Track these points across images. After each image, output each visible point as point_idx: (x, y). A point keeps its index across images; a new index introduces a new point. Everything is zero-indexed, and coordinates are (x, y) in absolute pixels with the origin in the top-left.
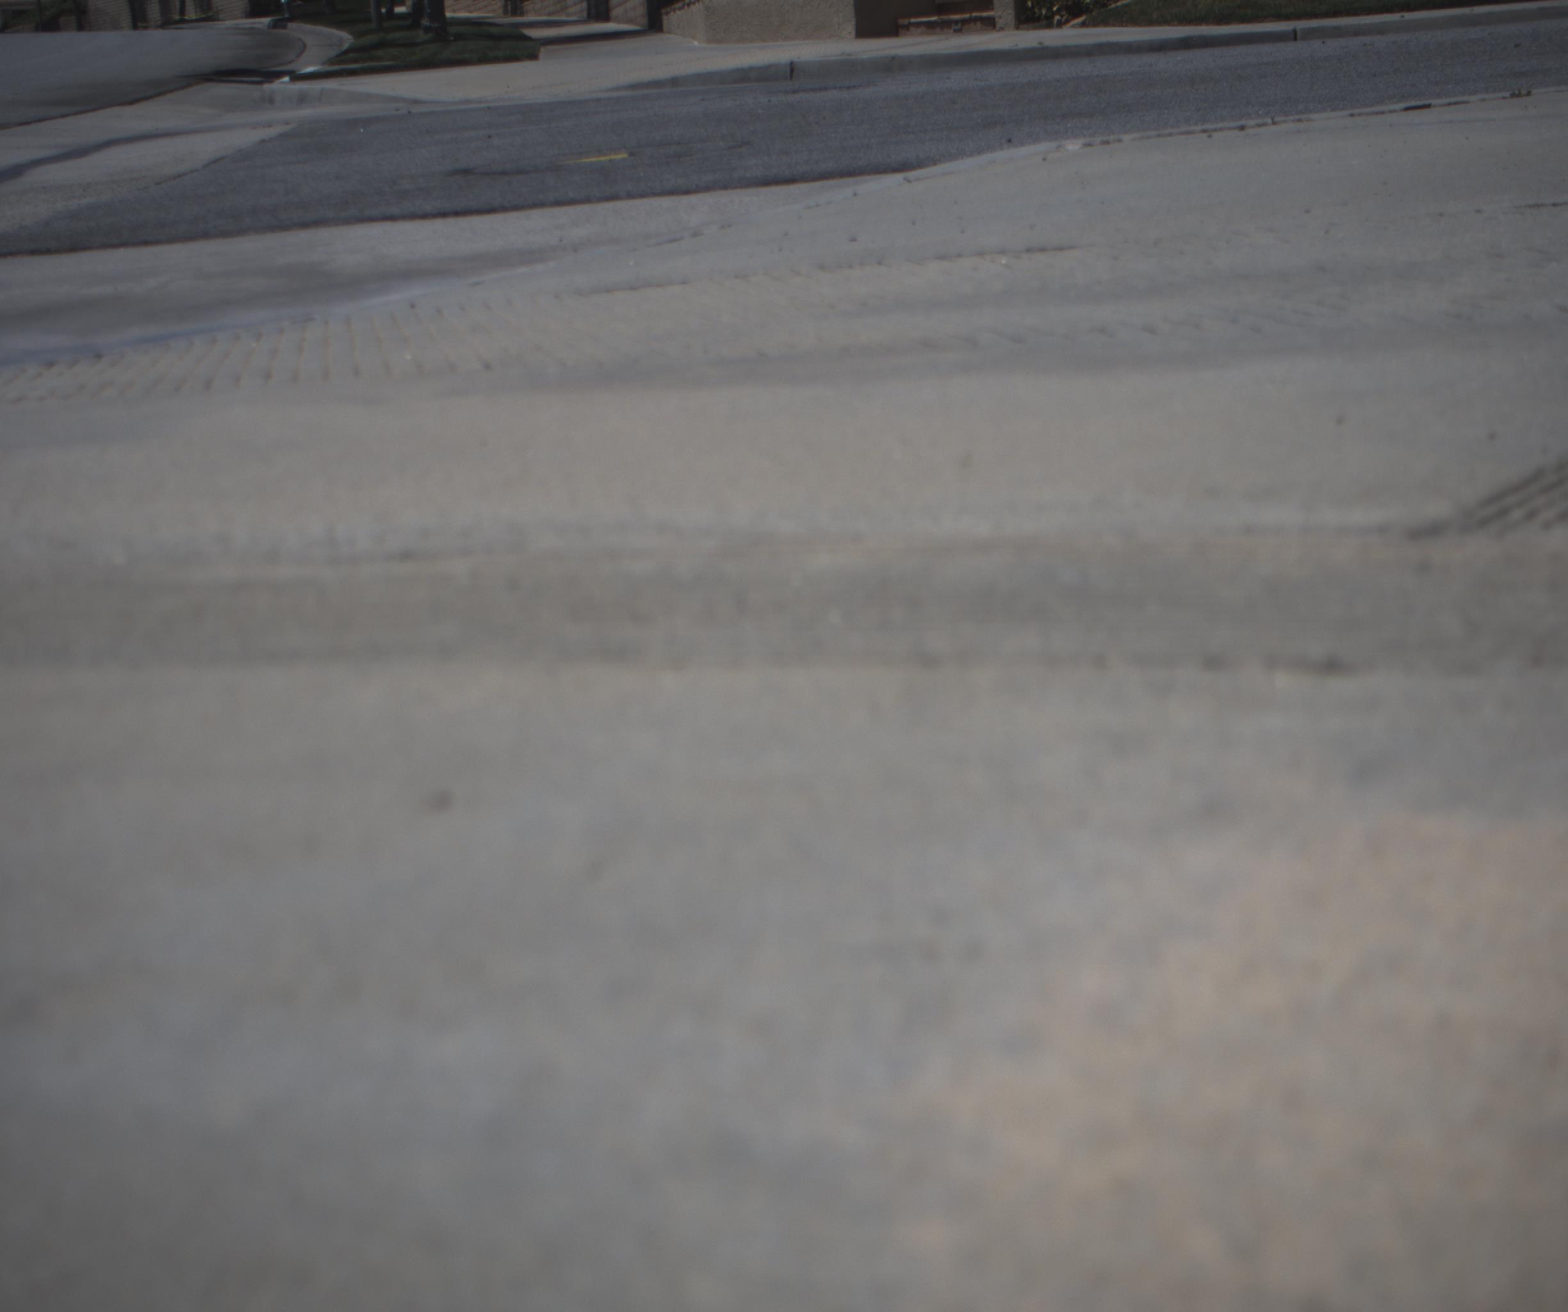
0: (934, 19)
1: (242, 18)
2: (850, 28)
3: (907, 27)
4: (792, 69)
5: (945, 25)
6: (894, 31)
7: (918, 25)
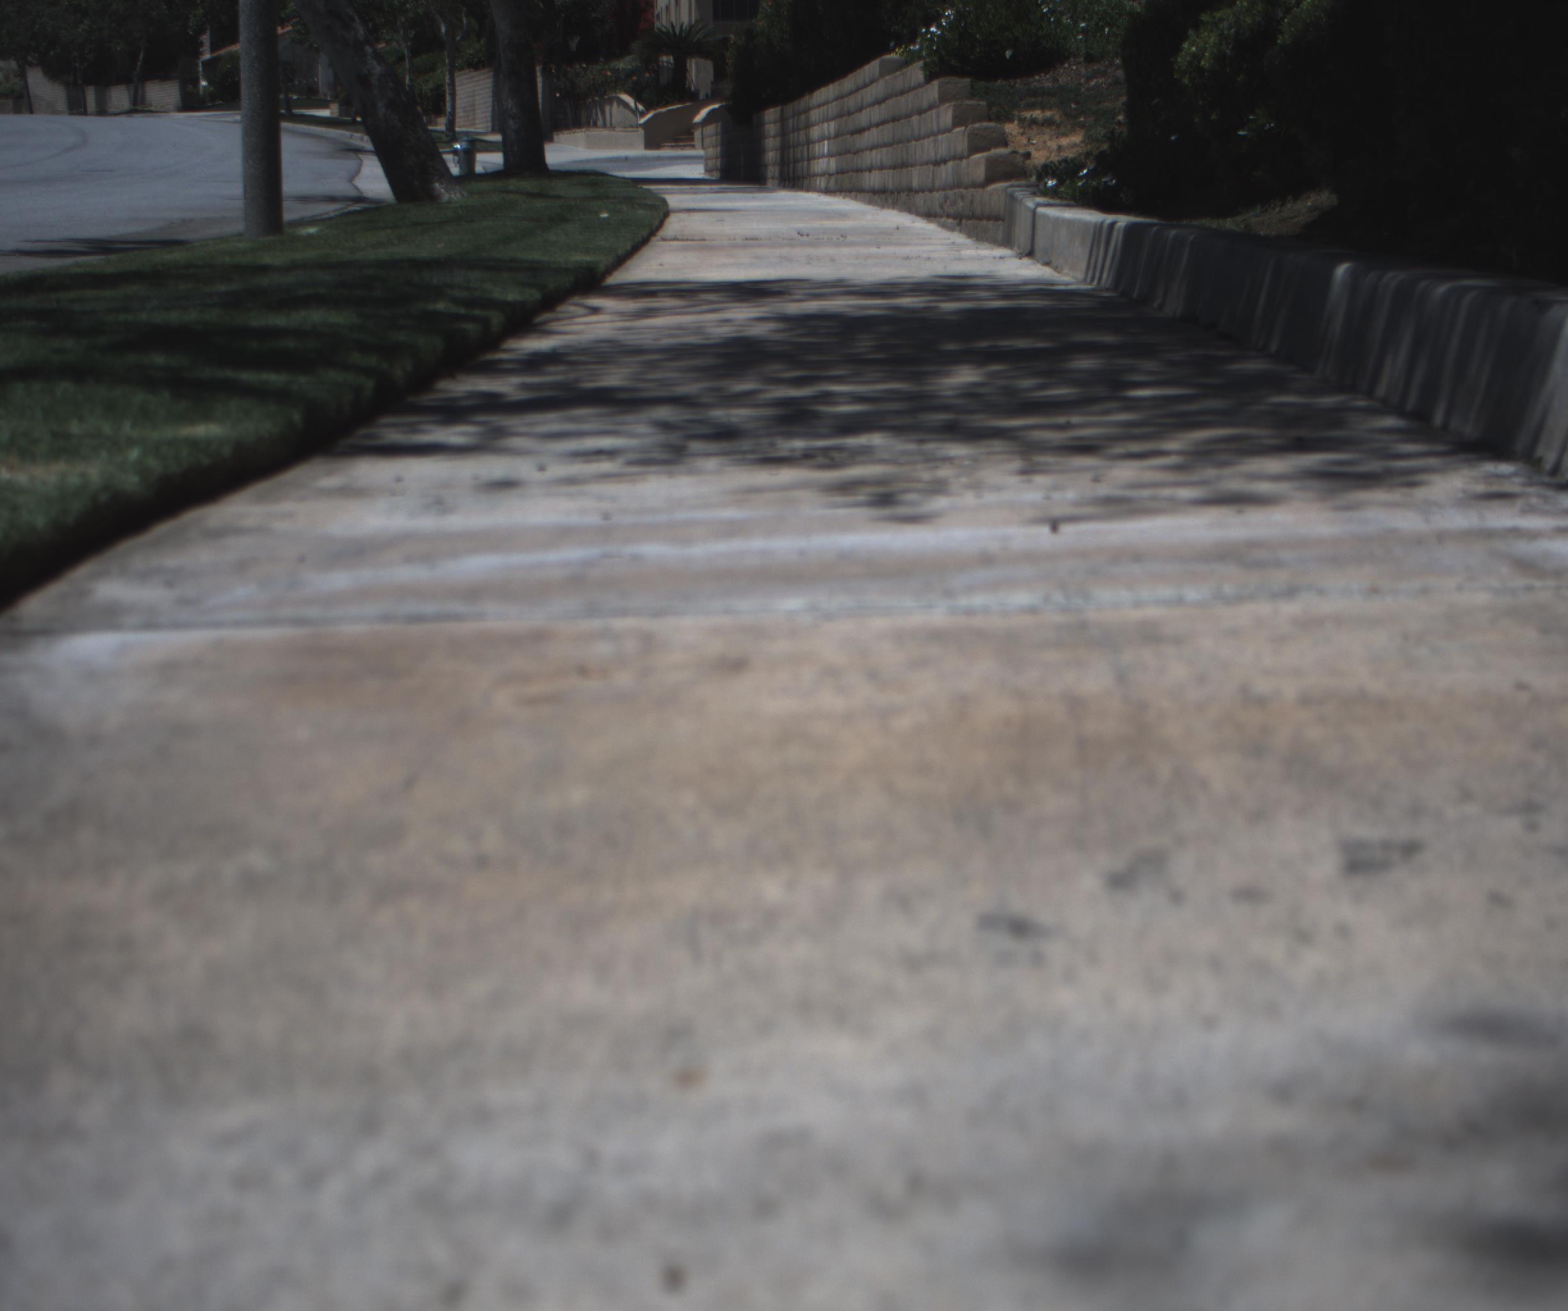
0: (673, 144)
1: (174, 111)
2: (642, 146)
3: (664, 146)
4: (626, 159)
5: (677, 146)
6: (657, 146)
7: (668, 146)
